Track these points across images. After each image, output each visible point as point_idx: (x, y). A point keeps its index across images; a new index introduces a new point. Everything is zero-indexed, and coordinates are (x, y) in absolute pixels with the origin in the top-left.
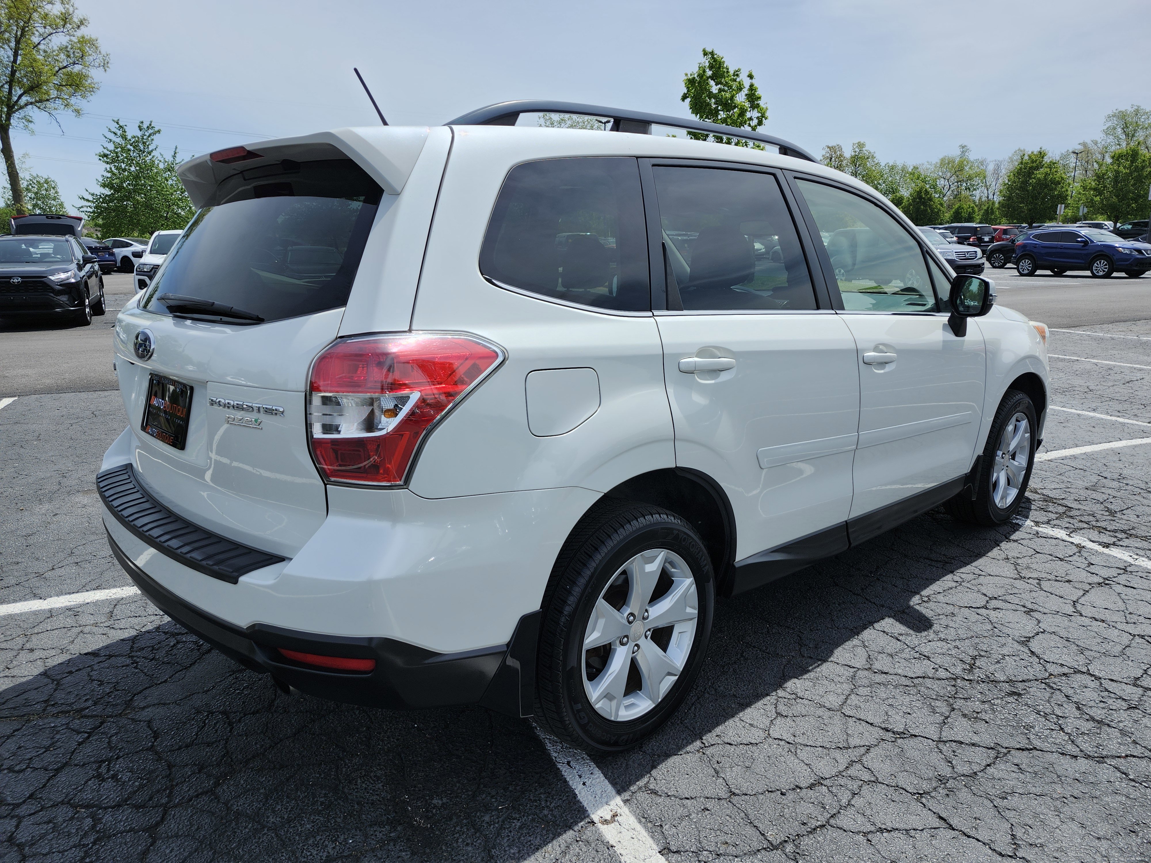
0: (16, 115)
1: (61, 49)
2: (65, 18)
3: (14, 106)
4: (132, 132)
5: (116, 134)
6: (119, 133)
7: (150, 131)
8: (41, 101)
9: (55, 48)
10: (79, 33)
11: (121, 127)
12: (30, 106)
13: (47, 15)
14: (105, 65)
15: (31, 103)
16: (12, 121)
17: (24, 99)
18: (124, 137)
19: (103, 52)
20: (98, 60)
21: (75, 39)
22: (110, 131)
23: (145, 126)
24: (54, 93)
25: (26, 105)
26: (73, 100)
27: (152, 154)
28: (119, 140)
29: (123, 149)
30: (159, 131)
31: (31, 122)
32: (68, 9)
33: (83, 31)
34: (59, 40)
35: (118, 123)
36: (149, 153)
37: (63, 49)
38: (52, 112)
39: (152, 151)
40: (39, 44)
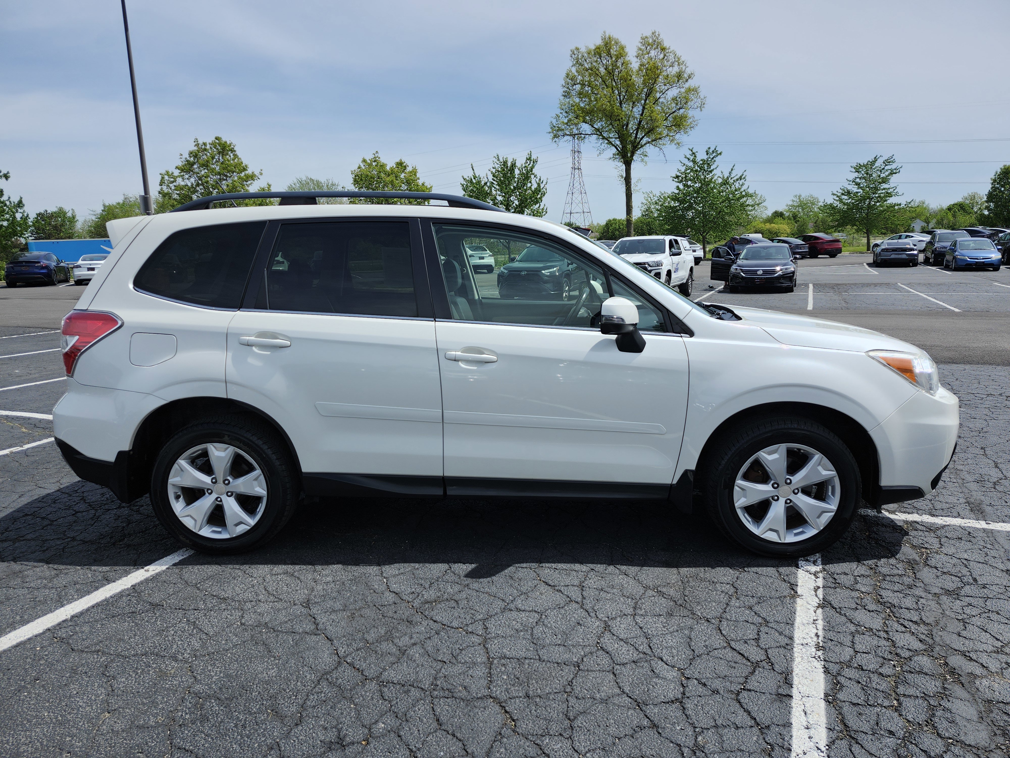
0: (639, 152)
1: (673, 99)
2: (679, 76)
3: (637, 146)
4: (701, 156)
5: (689, 159)
6: (692, 158)
7: (715, 154)
8: (655, 140)
9: (669, 99)
10: (687, 85)
11: (694, 153)
12: (648, 145)
13: (667, 76)
14: (701, 107)
15: (649, 142)
16: (634, 157)
17: (645, 140)
18: (694, 161)
19: (702, 97)
20: (697, 103)
21: (683, 90)
22: (686, 157)
23: (711, 151)
24: (665, 132)
25: (645, 144)
26: (677, 136)
27: (713, 173)
28: (691, 164)
29: (692, 170)
30: (720, 154)
31: (646, 156)
32: (682, 68)
33: (691, 83)
34: (673, 92)
35: (692, 150)
36: (711, 172)
37: (674, 99)
38: (662, 147)
39: (713, 170)
40: (659, 98)
